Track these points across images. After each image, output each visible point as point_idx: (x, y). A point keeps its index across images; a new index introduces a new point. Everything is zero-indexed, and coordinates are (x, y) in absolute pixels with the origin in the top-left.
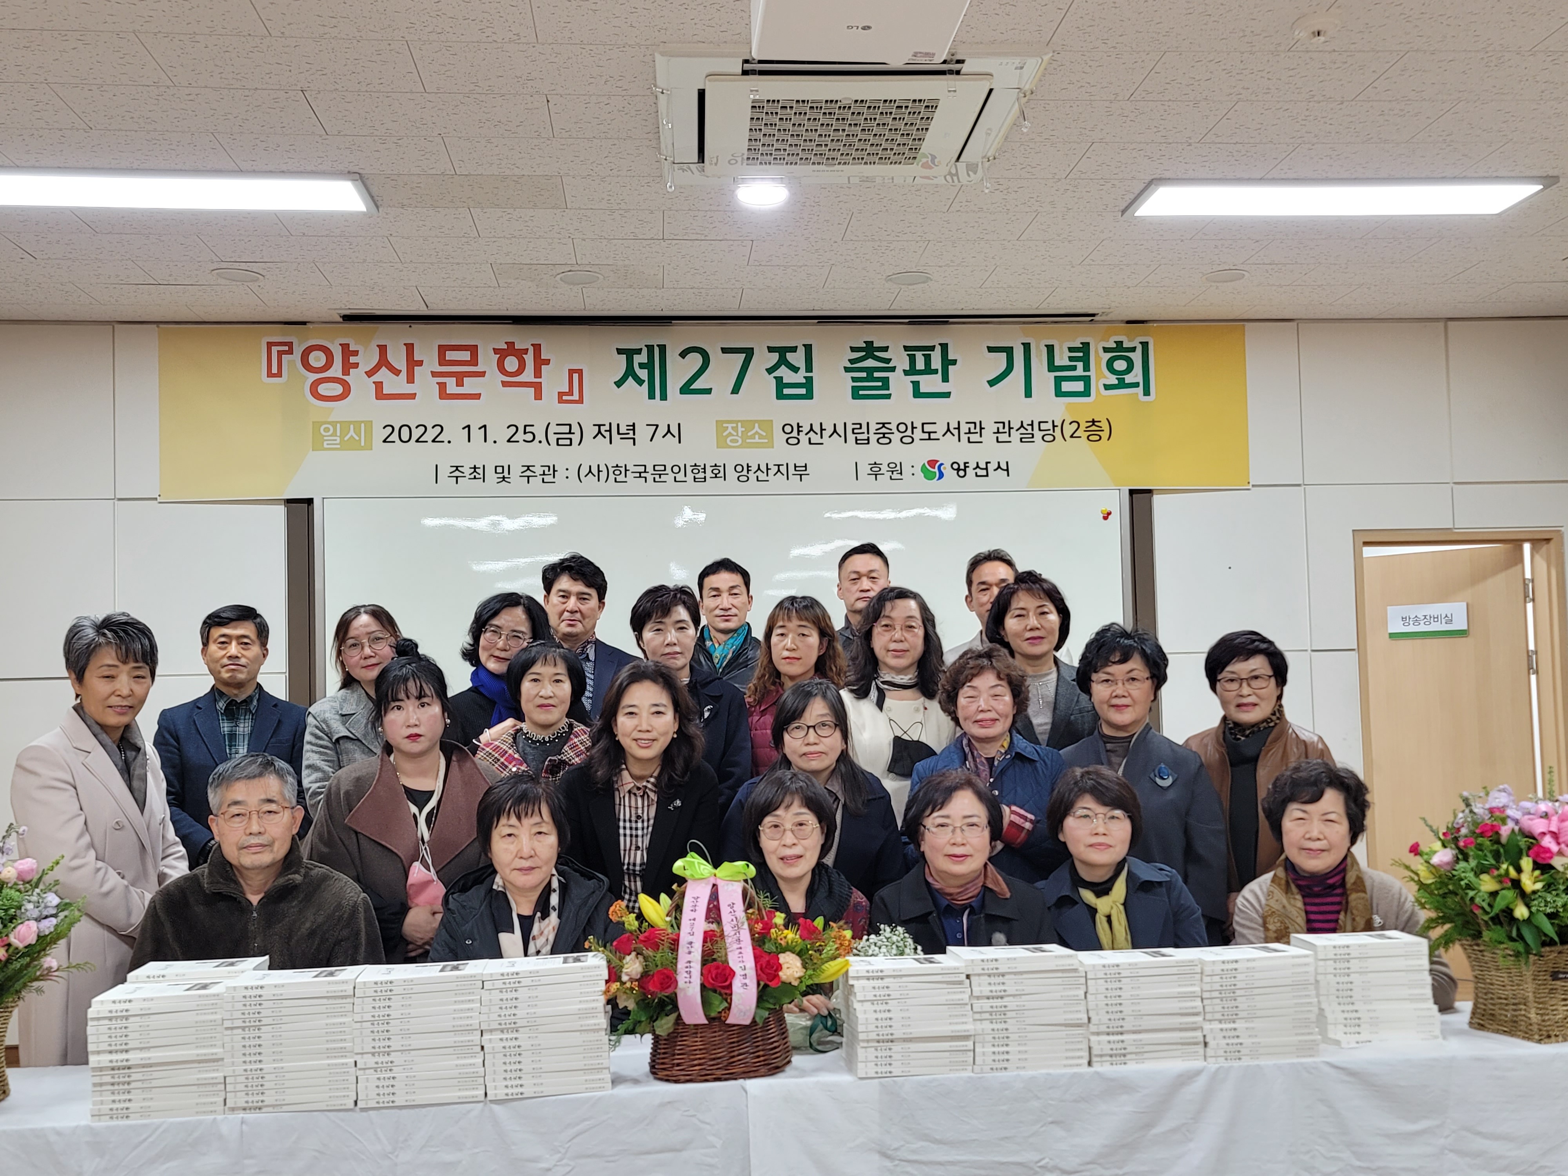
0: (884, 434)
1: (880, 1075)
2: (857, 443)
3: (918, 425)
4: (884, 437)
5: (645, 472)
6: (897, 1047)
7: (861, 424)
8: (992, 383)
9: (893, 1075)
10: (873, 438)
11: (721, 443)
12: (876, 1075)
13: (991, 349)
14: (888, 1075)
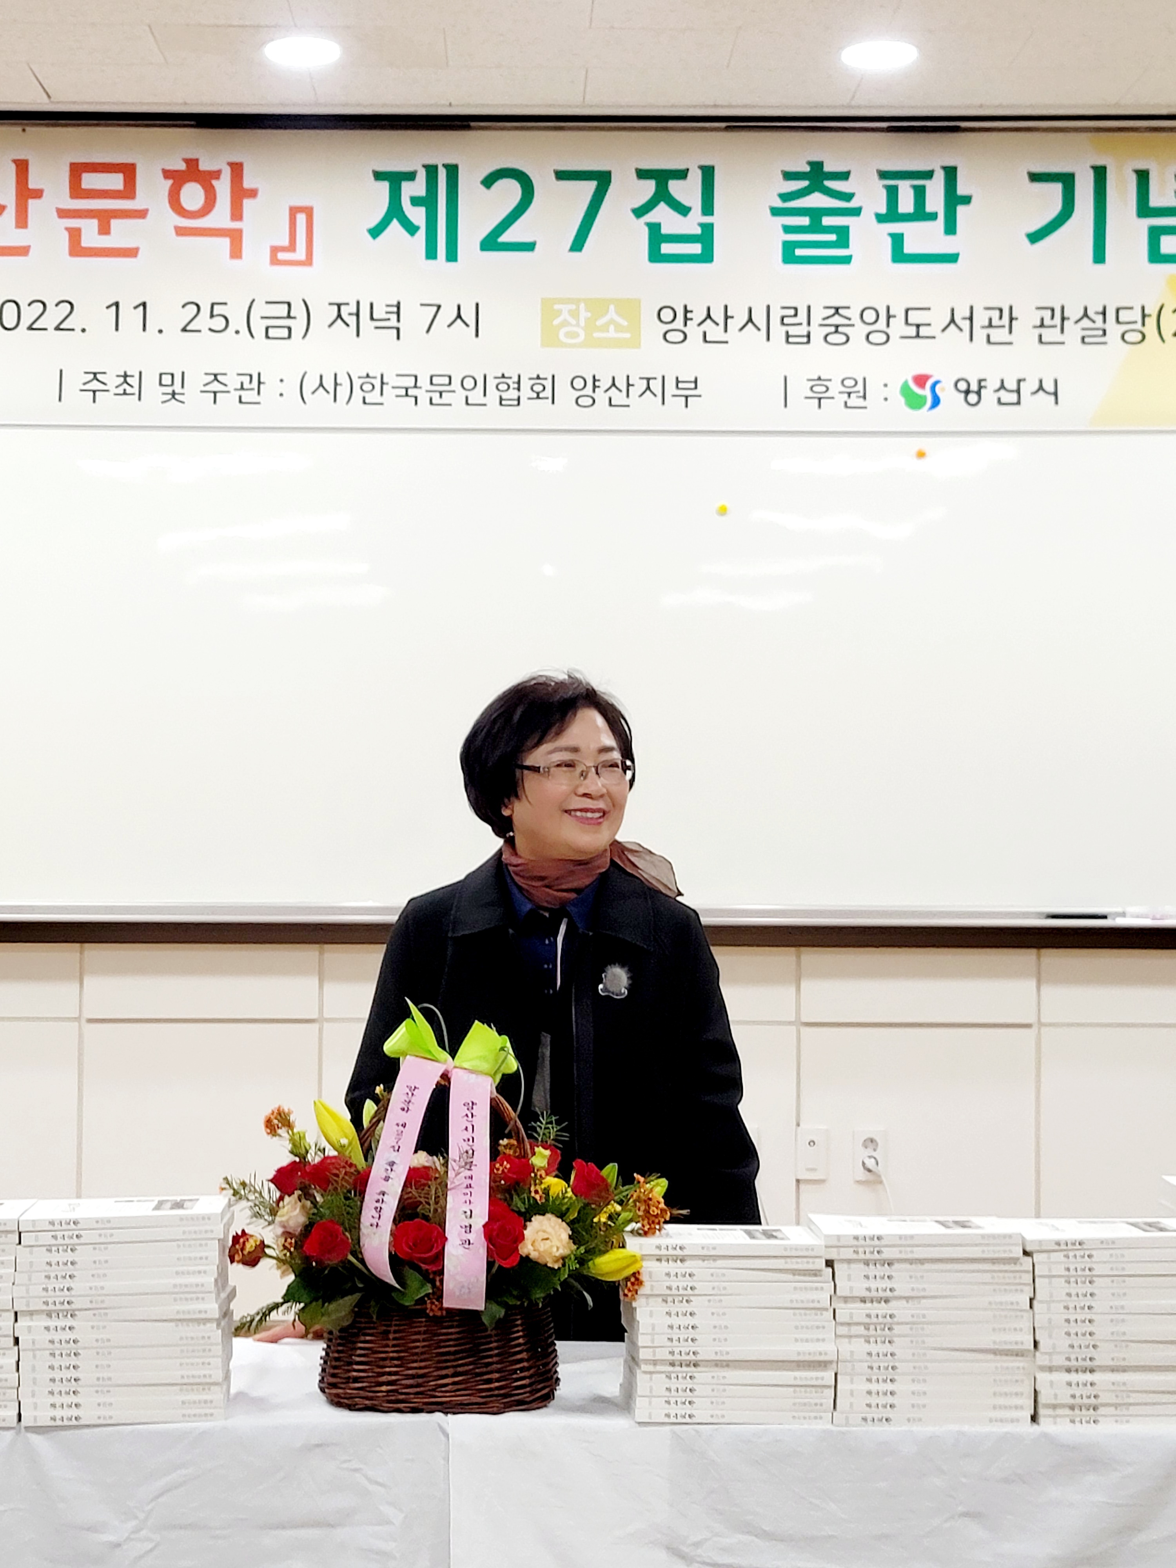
0: (837, 326)
1: (673, 1420)
2: (787, 342)
3: (898, 311)
4: (836, 331)
5: (415, 386)
6: (702, 1375)
7: (796, 309)
8: (1035, 237)
9: (694, 1420)
10: (818, 333)
11: (550, 338)
12: (667, 1420)
13: (1035, 177)
14: (688, 1420)
